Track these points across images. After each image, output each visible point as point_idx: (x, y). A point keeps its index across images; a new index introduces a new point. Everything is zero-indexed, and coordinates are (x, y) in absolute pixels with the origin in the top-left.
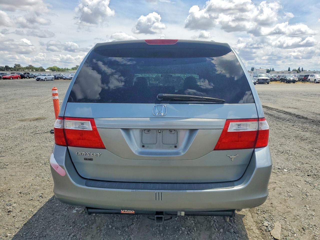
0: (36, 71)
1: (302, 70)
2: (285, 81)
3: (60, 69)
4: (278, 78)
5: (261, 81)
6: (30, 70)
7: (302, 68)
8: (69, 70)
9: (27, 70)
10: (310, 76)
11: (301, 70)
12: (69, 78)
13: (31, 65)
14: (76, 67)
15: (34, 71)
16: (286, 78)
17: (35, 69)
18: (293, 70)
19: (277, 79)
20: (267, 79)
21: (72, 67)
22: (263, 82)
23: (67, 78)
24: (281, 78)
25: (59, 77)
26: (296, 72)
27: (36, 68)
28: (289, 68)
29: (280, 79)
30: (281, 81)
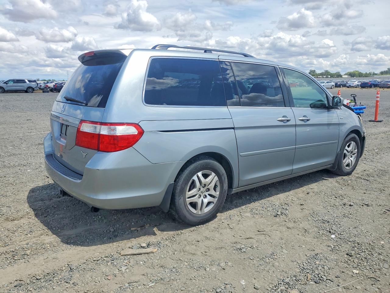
0: (331, 77)
3: (362, 73)
6: (325, 76)
8: (376, 74)
9: (321, 76)
12: (355, 86)
13: (328, 71)
14: (387, 71)
15: (328, 77)
17: (330, 75)
21: (381, 71)
23: (352, 85)
25: (342, 85)
27: (332, 74)
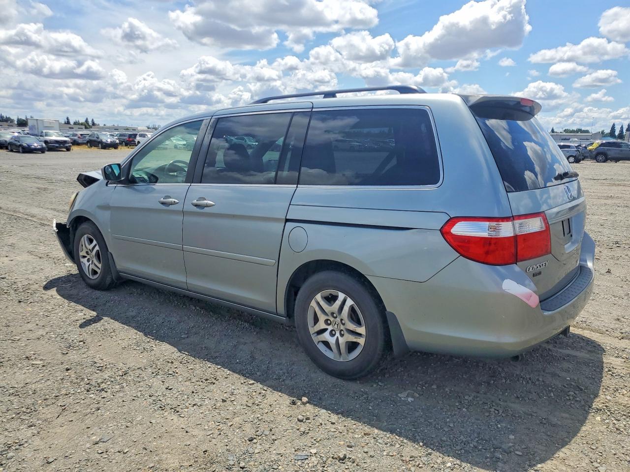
1: (94, 124)
2: (100, 145)
4: (82, 139)
5: (53, 146)
7: (93, 120)
10: (138, 136)
11: (90, 123)
16: (99, 140)
18: (75, 123)
19: (80, 141)
20: (65, 142)
22: (57, 147)
24: (87, 138)
26: (83, 127)
28: (68, 119)
29: (88, 142)
30: (89, 145)
